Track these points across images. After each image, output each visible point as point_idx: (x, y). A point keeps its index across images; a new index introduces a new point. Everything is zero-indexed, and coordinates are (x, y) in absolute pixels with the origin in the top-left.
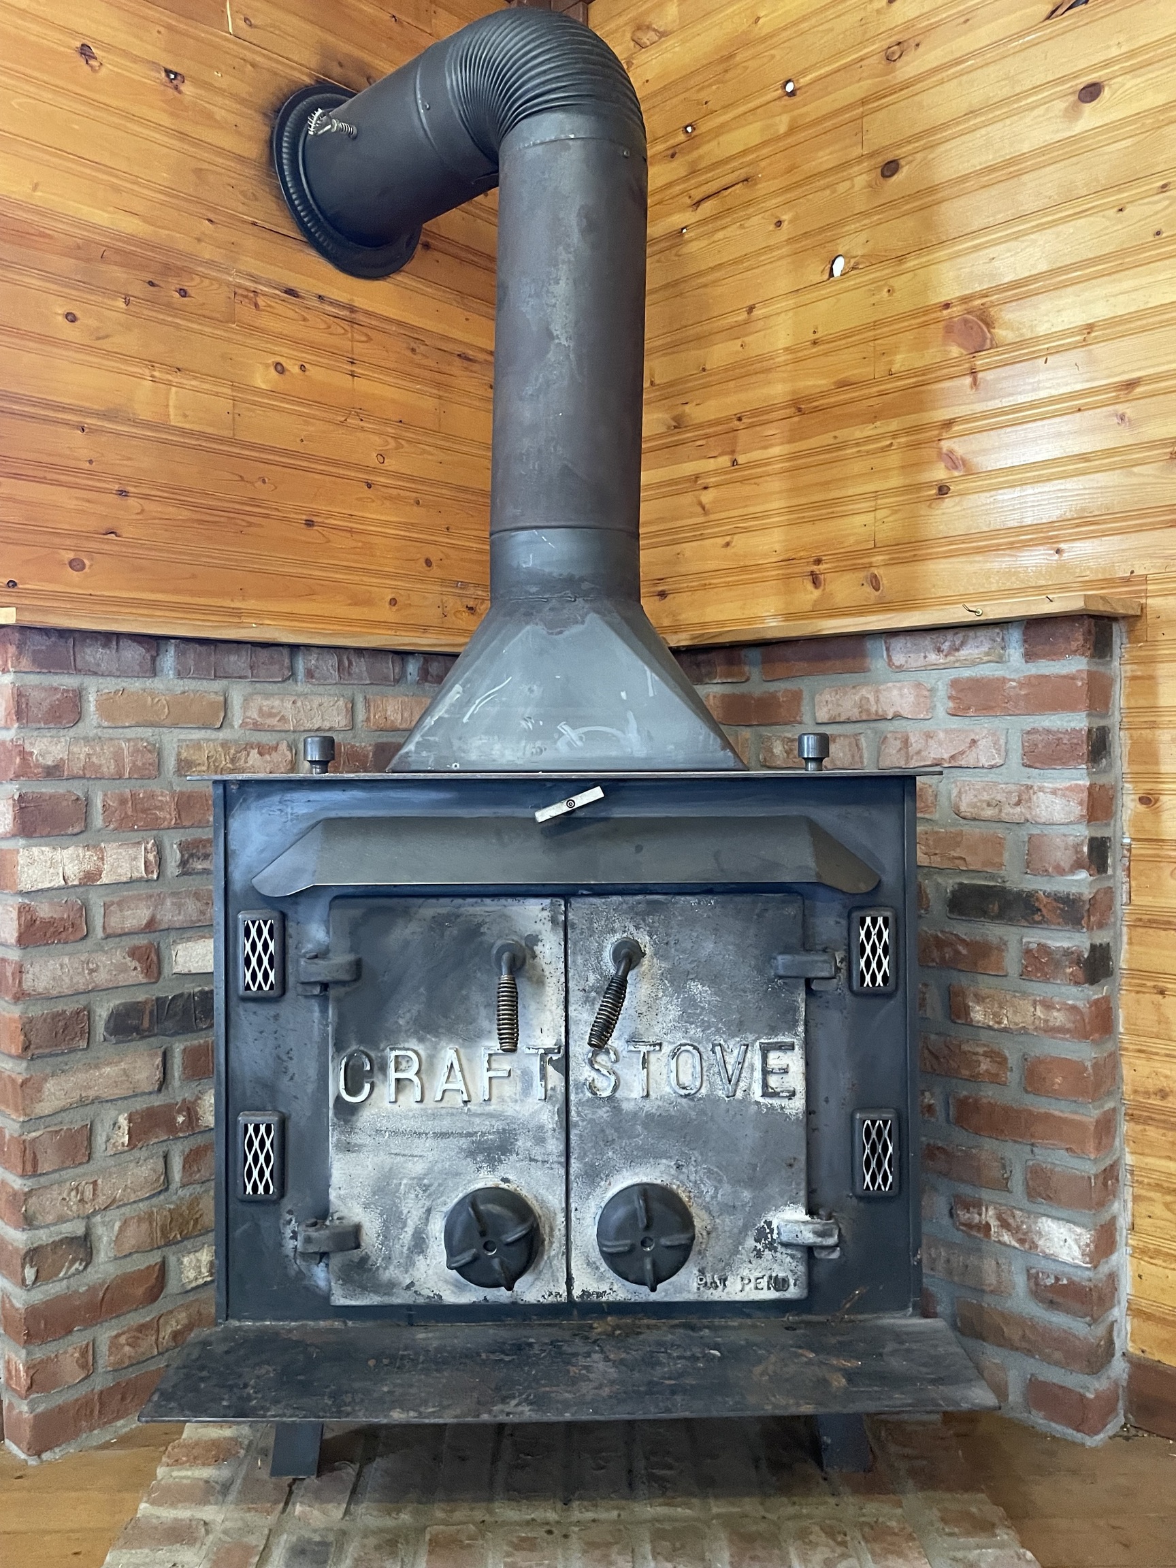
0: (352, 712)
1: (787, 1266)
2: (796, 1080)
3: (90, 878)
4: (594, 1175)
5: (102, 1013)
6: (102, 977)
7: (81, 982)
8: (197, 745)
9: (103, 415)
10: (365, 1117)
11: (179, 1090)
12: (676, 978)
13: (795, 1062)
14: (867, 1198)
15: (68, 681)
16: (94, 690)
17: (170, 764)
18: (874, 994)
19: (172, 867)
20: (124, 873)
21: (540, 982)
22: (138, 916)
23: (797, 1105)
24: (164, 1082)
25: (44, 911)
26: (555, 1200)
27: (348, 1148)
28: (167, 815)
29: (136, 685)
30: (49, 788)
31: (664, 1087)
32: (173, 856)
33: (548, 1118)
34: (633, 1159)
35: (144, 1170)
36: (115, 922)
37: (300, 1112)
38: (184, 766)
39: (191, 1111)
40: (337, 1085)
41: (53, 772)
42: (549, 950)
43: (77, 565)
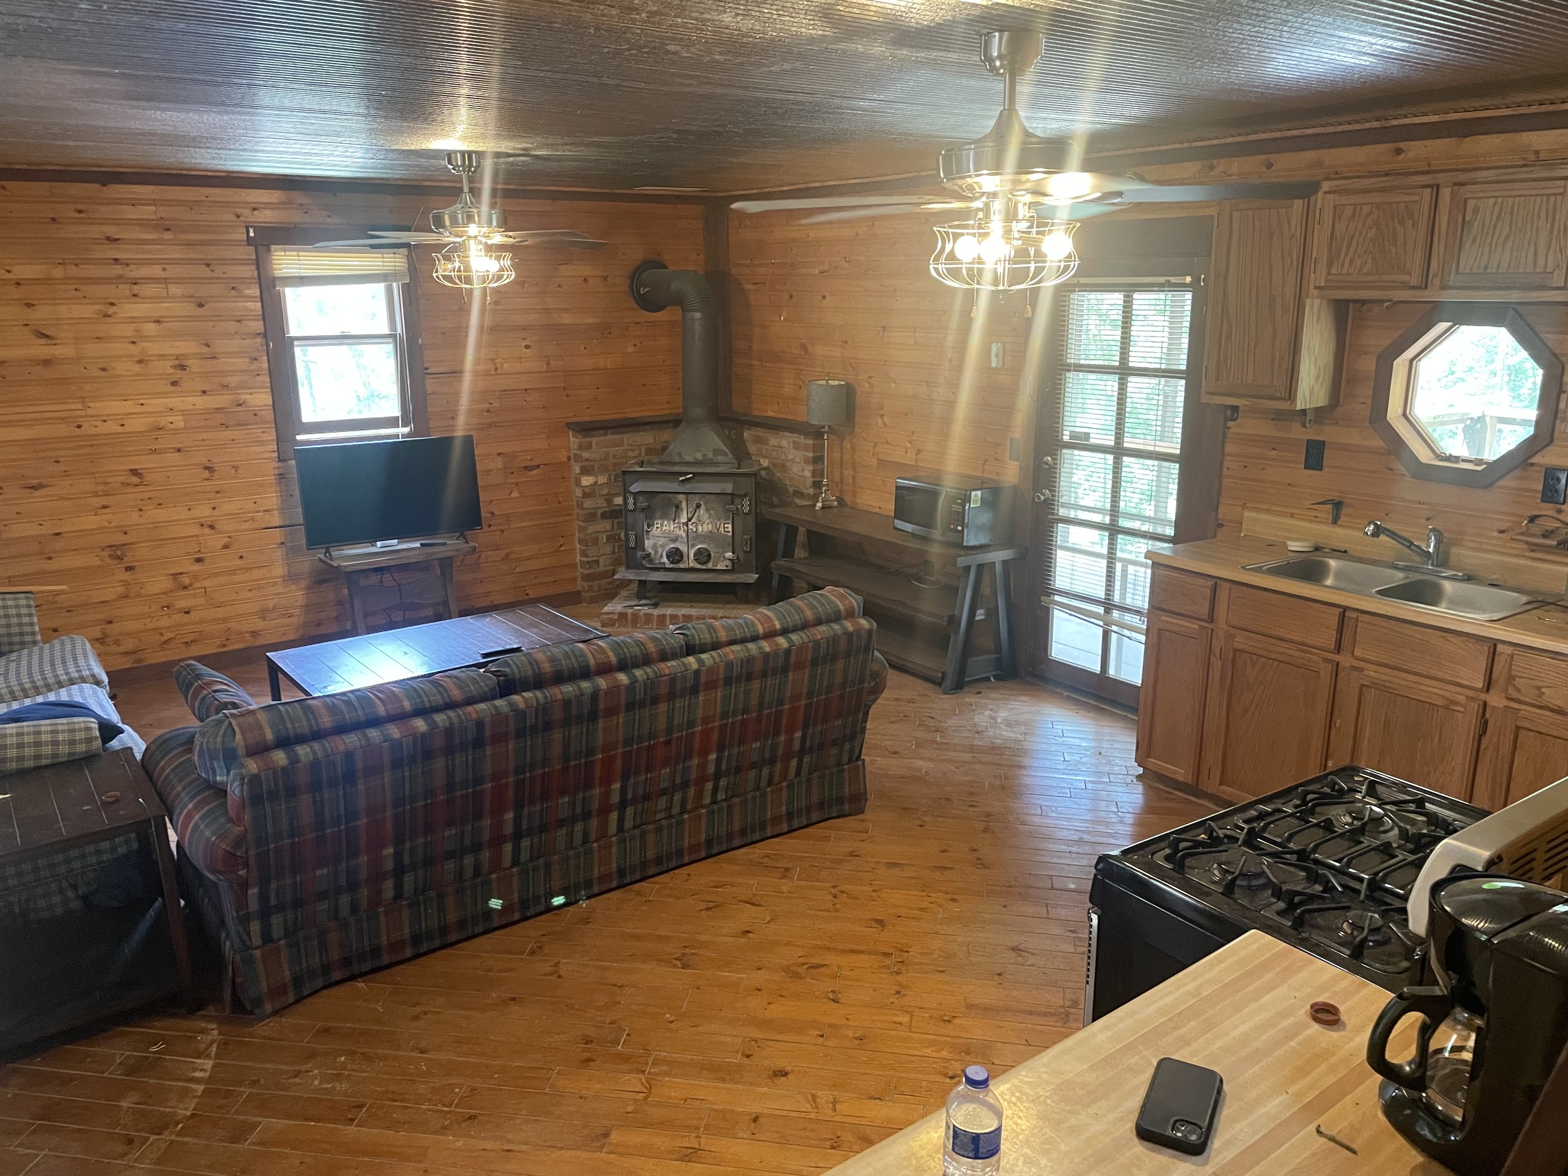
0: (655, 439)
1: (728, 563)
2: (730, 529)
3: (596, 483)
4: (693, 546)
5: (600, 512)
6: (599, 505)
7: (594, 506)
8: (617, 451)
9: (593, 370)
10: (651, 533)
11: (616, 531)
12: (707, 510)
13: (730, 526)
14: (745, 552)
15: (589, 439)
16: (594, 440)
17: (611, 456)
18: (745, 514)
19: (612, 480)
20: (603, 482)
21: (682, 510)
22: (605, 491)
23: (730, 534)
24: (613, 529)
25: (587, 490)
26: (686, 550)
27: (648, 539)
28: (611, 468)
29: (603, 438)
30: (586, 463)
31: (705, 530)
32: (613, 478)
33: (684, 535)
34: (700, 543)
35: (609, 549)
36: (601, 493)
37: (639, 533)
38: (614, 456)
39: (619, 535)
40: (646, 527)
41: (587, 460)
42: (684, 505)
43: (588, 408)
